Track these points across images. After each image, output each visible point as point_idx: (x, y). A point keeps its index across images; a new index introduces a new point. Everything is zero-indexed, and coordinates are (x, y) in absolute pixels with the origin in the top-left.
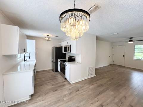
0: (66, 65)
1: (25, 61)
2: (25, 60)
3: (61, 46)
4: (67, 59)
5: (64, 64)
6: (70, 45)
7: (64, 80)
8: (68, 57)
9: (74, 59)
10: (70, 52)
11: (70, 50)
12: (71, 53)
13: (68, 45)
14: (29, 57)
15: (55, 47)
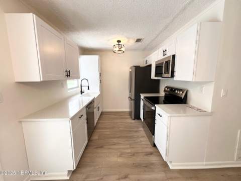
0: (157, 112)
1: (82, 94)
2: (82, 92)
3: (148, 64)
4: (162, 94)
5: (153, 108)
6: (174, 56)
7: (151, 149)
8: (165, 91)
9: (183, 97)
10: (173, 76)
11: (173, 72)
12: (175, 78)
13: (165, 57)
14: (87, 87)
15: (134, 66)
